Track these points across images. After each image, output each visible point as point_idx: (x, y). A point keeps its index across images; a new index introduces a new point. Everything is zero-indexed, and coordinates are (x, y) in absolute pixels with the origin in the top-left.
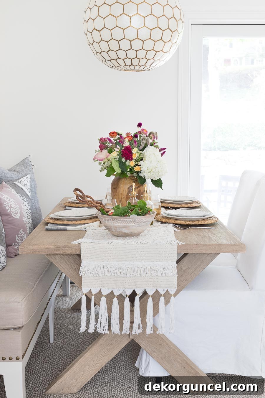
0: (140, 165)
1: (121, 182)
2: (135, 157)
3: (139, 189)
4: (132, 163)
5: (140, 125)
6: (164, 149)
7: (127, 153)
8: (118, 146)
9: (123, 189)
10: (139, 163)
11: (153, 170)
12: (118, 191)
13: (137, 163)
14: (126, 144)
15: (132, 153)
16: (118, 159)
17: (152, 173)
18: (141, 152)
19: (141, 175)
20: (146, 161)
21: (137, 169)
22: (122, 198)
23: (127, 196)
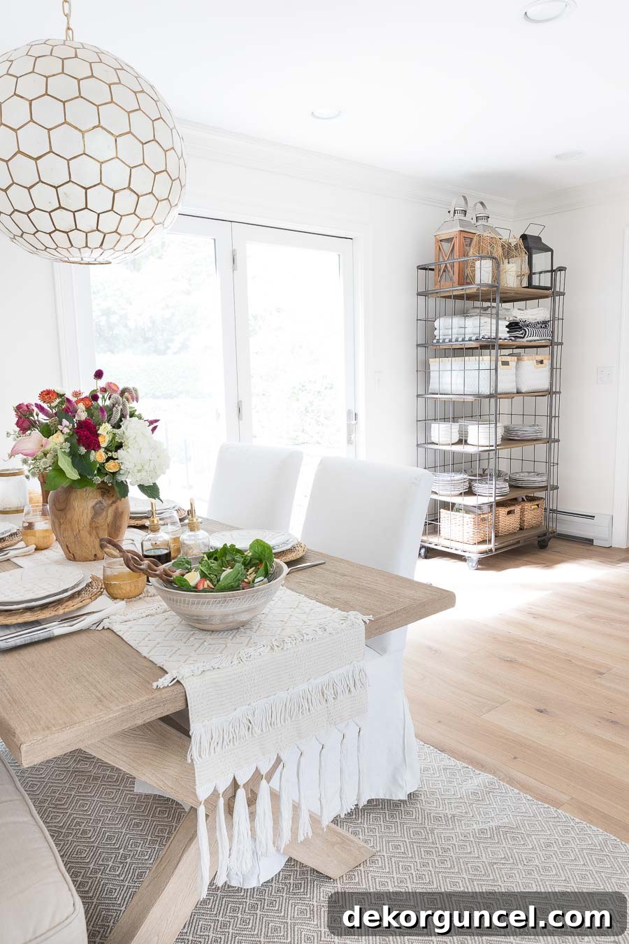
0: (117, 459)
1: (74, 495)
2: (104, 441)
3: (114, 506)
4: (98, 456)
5: (99, 374)
6: (156, 421)
7: (86, 435)
8: (65, 422)
9: (81, 509)
10: (114, 455)
11: (146, 467)
12: (69, 516)
13: (110, 454)
14: (82, 415)
15: (98, 435)
16: (68, 450)
17: (144, 473)
18: (116, 431)
19: (120, 478)
20: (129, 450)
21: (111, 467)
22: (81, 528)
23: (91, 524)
